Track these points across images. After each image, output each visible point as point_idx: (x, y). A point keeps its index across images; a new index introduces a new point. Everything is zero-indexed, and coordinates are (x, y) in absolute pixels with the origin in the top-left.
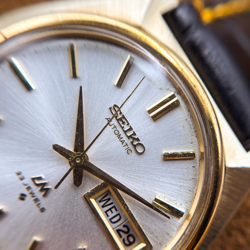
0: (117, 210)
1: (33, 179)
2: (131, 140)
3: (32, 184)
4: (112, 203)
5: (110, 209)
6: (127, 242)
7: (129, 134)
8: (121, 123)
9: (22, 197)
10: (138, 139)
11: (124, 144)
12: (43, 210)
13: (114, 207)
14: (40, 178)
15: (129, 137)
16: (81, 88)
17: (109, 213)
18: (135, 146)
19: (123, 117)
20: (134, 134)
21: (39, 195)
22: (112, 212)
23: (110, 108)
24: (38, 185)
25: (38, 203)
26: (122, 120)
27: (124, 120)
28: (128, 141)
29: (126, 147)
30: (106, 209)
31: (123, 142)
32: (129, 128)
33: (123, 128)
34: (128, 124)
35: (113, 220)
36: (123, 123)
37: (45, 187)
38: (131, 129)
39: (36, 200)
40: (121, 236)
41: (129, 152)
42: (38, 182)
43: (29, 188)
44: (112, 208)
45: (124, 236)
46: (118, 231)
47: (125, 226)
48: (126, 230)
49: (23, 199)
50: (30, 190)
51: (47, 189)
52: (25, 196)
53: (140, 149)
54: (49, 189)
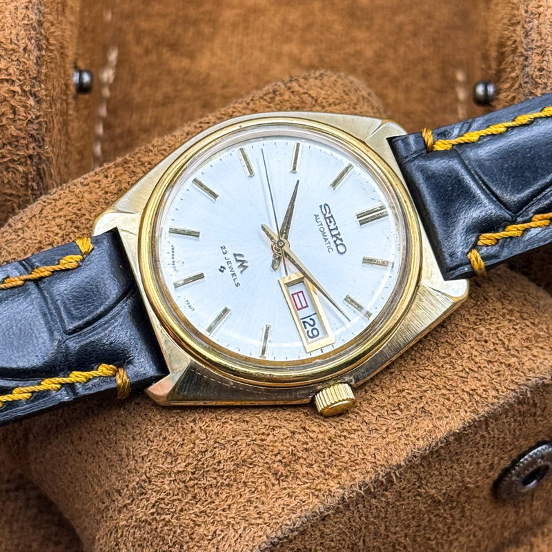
1: (235, 255)
2: (335, 239)
3: (232, 259)
6: (311, 335)
7: (334, 232)
8: (328, 221)
9: (222, 269)
10: (341, 240)
11: (327, 242)
12: (238, 285)
14: (240, 255)
15: (333, 236)
16: (298, 181)
18: (337, 246)
19: (332, 216)
20: (339, 234)
21: (237, 271)
23: (321, 206)
24: (237, 261)
25: (235, 277)
26: (329, 219)
27: (331, 219)
28: (331, 240)
29: (329, 245)
31: (326, 240)
32: (335, 227)
33: (329, 226)
34: (335, 224)
36: (331, 222)
37: (245, 264)
38: (337, 228)
39: (234, 275)
40: (306, 328)
41: (330, 250)
42: (239, 258)
43: (229, 262)
45: (310, 328)
46: (304, 322)
47: (311, 319)
48: (312, 323)
49: (223, 271)
50: (230, 265)
51: (245, 267)
52: (224, 268)
53: (341, 249)
54: (247, 267)
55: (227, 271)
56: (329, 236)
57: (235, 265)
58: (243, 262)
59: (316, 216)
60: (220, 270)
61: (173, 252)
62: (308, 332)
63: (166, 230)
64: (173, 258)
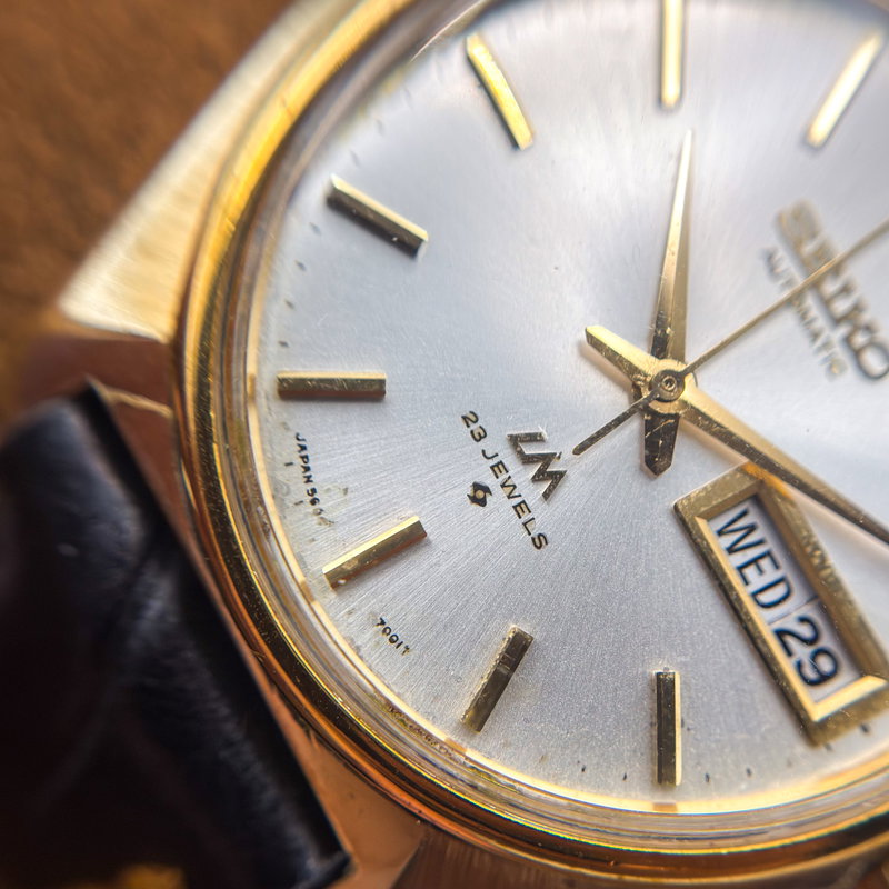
0: (777, 566)
1: (515, 441)
2: (843, 330)
3: (508, 456)
4: (760, 542)
5: (755, 561)
6: (810, 673)
7: (841, 306)
9: (479, 495)
10: (869, 329)
11: (819, 343)
12: (540, 541)
13: (768, 554)
14: (534, 438)
15: (835, 321)
17: (750, 572)
18: (857, 354)
21: (532, 493)
22: (761, 571)
24: (527, 460)
25: (526, 517)
28: (833, 335)
29: (827, 353)
30: (740, 558)
31: (815, 336)
35: (766, 598)
37: (552, 468)
39: (520, 508)
40: (789, 653)
42: (529, 450)
43: (498, 468)
44: (761, 557)
45: (802, 652)
46: (781, 634)
47: (803, 620)
48: (806, 631)
49: (482, 502)
50: (503, 476)
51: (557, 477)
52: (486, 490)
53: (873, 361)
54: (562, 474)
55: (497, 498)
56: (821, 322)
57: (522, 475)
58: (547, 459)
59: (770, 259)
60: (474, 499)
61: (305, 458)
62: (799, 666)
63: (267, 386)
64: (308, 480)
